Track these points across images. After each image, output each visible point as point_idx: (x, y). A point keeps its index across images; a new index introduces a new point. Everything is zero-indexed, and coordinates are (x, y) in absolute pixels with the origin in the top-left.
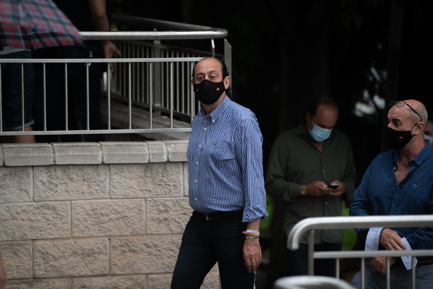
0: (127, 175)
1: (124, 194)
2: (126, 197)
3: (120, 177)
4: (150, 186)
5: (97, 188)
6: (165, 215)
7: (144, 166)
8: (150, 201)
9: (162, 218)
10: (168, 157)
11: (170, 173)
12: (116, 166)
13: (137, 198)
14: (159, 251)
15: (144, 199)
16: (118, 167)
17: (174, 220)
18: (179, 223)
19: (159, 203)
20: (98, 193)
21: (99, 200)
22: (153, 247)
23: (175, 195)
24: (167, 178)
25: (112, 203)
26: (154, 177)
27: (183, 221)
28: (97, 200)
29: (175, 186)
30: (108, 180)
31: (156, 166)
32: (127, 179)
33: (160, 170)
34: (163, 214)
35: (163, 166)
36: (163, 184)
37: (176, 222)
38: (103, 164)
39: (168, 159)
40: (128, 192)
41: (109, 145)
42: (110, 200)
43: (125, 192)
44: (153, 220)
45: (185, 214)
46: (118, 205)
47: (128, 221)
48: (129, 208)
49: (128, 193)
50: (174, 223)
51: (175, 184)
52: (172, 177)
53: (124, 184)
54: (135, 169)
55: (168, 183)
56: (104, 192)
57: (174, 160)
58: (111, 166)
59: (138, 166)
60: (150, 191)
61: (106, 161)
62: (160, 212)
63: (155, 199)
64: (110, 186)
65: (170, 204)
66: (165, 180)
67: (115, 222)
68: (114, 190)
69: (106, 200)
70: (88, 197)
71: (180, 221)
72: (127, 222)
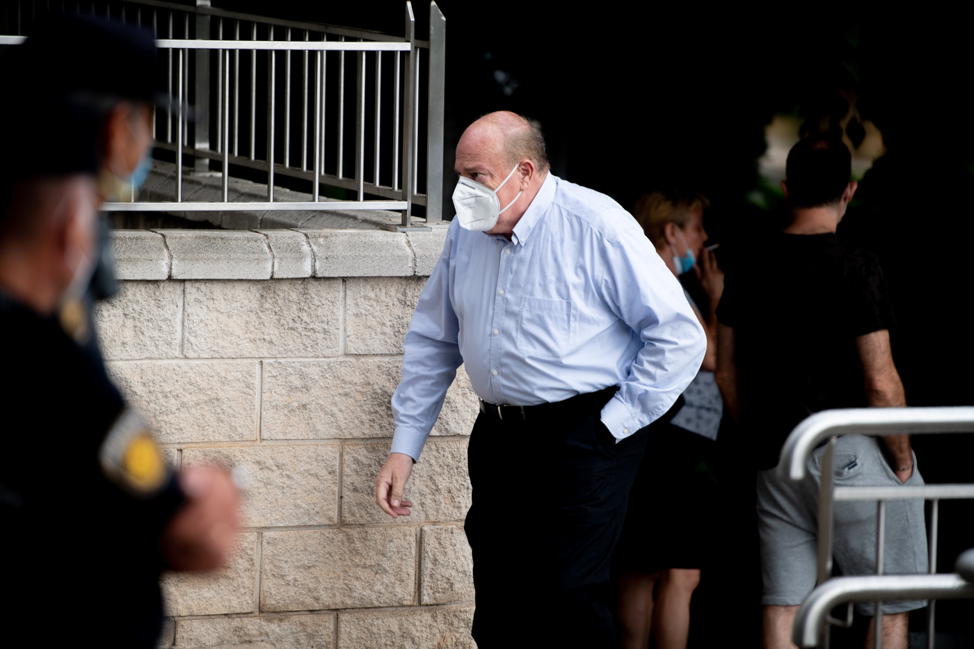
0: (222, 306)
1: (215, 348)
2: (217, 355)
3: (205, 309)
4: (272, 332)
5: (156, 334)
6: (305, 399)
7: (260, 286)
8: (271, 364)
9: (295, 404)
10: (313, 266)
11: (316, 302)
12: (197, 285)
13: (242, 357)
14: (289, 477)
15: (257, 361)
16: (203, 287)
17: (322, 408)
18: (333, 415)
19: (290, 370)
20: (156, 346)
21: (159, 362)
22: (274, 468)
23: (327, 352)
24: (309, 315)
25: (187, 369)
26: (281, 310)
27: (341, 411)
28: (153, 361)
29: (325, 331)
30: (179, 316)
31: (285, 287)
32: (220, 316)
33: (294, 296)
34: (299, 394)
35: (300, 287)
36: (300, 327)
37: (326, 414)
38: (170, 279)
39: (314, 272)
40: (221, 343)
41: (181, 238)
42: (182, 362)
43: (217, 344)
44: (276, 407)
45: (346, 395)
46: (201, 374)
47: (222, 409)
48: (224, 381)
49: (223, 347)
50: (322, 415)
51: (326, 327)
52: (320, 312)
53: (215, 327)
54: (239, 291)
55: (312, 326)
56: (169, 344)
57: (326, 275)
58: (188, 285)
59: (246, 286)
60: (271, 342)
61: (177, 274)
62: (293, 389)
63: (282, 361)
64: (183, 331)
65: (314, 372)
66: (306, 318)
67: (193, 411)
68: (192, 339)
69: (174, 362)
70: (134, 354)
71: (335, 410)
72: (219, 410)
